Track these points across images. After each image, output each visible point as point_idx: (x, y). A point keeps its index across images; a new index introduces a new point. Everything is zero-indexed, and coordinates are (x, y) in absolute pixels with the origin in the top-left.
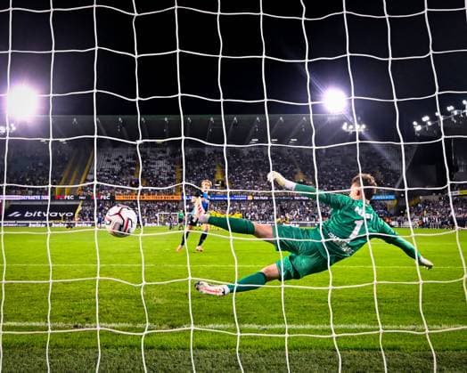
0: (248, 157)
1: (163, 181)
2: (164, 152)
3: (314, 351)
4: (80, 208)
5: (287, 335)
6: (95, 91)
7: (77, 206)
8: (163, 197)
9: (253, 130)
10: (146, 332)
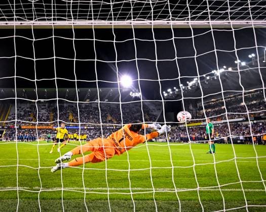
0: (84, 108)
1: (44, 119)
2: (45, 106)
3: (115, 201)
4: (4, 132)
5: (108, 193)
6: (15, 77)
7: (3, 131)
8: (44, 127)
9: (87, 95)
10: (40, 191)
